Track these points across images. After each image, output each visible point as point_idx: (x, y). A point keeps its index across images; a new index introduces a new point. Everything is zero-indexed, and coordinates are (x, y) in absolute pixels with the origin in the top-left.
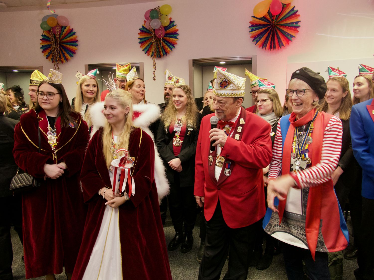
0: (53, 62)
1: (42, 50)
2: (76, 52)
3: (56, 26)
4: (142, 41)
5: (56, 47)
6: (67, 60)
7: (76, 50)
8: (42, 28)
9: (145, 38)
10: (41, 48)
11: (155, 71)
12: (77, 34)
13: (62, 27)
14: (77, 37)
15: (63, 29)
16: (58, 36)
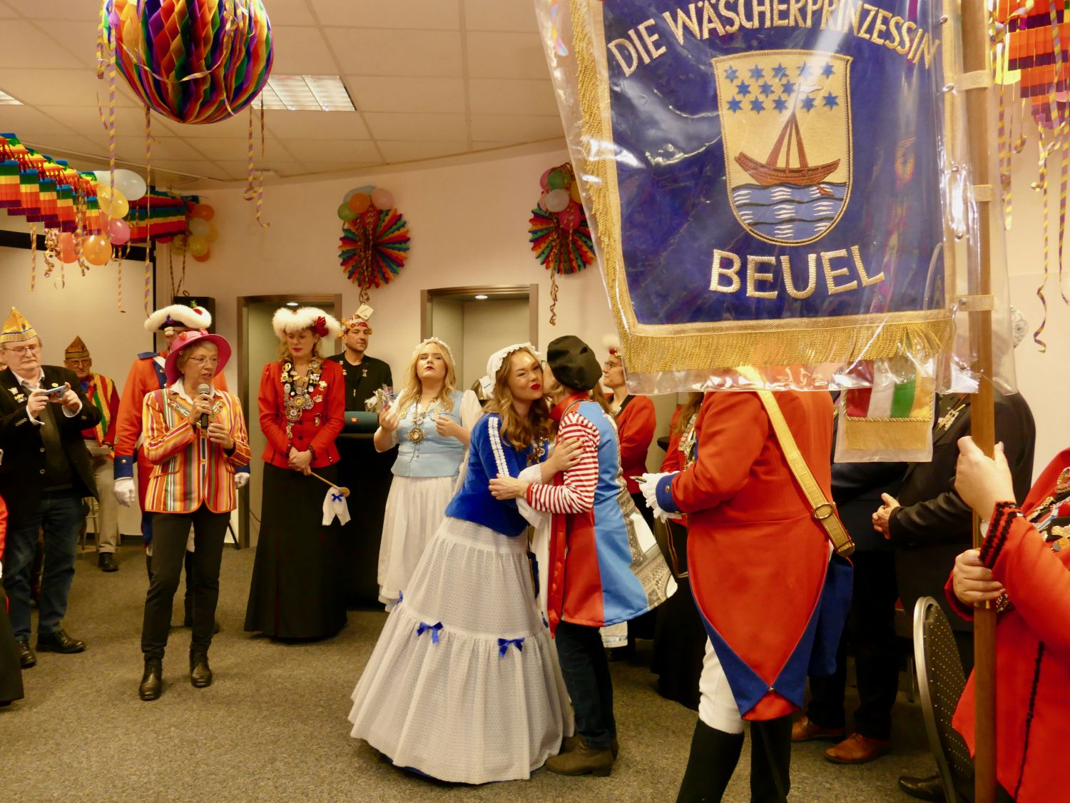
0: (360, 285)
1: (341, 260)
2: (404, 262)
3: (367, 212)
4: (536, 236)
5: (366, 254)
6: (387, 280)
7: (406, 258)
8: (340, 216)
9: (541, 230)
10: (340, 256)
11: (554, 305)
12: (409, 226)
13: (381, 212)
14: (408, 231)
15: (382, 216)
16: (371, 232)
